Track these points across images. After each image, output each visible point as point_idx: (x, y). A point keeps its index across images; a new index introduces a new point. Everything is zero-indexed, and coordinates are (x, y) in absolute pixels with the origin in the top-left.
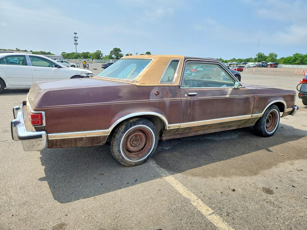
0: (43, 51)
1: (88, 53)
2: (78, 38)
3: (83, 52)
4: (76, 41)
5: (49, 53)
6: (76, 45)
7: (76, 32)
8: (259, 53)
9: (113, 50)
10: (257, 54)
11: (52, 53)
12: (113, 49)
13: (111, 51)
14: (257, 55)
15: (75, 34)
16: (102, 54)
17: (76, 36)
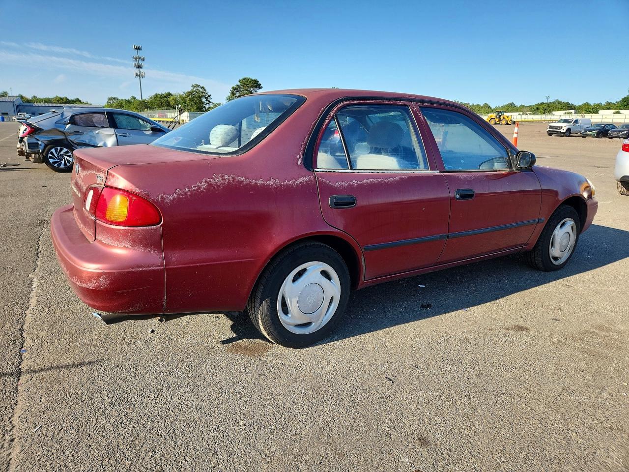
1: (169, 95)
3: (156, 95)
4: (139, 67)
6: (141, 78)
9: (239, 84)
12: (240, 81)
13: (233, 88)
16: (209, 96)
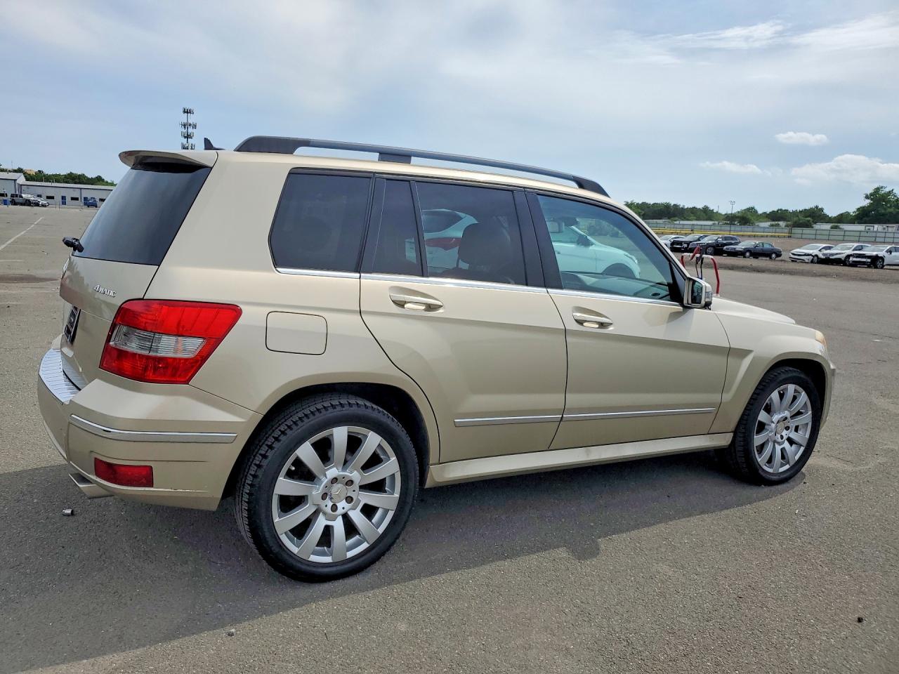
0: (78, 172)
2: (195, 126)
4: (188, 136)
5: (99, 180)
7: (188, 107)
8: (877, 190)
10: (870, 191)
11: (107, 178)
14: (867, 197)
15: (187, 112)
17: (190, 121)
